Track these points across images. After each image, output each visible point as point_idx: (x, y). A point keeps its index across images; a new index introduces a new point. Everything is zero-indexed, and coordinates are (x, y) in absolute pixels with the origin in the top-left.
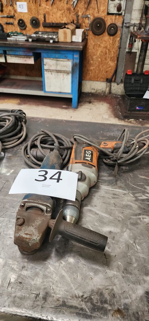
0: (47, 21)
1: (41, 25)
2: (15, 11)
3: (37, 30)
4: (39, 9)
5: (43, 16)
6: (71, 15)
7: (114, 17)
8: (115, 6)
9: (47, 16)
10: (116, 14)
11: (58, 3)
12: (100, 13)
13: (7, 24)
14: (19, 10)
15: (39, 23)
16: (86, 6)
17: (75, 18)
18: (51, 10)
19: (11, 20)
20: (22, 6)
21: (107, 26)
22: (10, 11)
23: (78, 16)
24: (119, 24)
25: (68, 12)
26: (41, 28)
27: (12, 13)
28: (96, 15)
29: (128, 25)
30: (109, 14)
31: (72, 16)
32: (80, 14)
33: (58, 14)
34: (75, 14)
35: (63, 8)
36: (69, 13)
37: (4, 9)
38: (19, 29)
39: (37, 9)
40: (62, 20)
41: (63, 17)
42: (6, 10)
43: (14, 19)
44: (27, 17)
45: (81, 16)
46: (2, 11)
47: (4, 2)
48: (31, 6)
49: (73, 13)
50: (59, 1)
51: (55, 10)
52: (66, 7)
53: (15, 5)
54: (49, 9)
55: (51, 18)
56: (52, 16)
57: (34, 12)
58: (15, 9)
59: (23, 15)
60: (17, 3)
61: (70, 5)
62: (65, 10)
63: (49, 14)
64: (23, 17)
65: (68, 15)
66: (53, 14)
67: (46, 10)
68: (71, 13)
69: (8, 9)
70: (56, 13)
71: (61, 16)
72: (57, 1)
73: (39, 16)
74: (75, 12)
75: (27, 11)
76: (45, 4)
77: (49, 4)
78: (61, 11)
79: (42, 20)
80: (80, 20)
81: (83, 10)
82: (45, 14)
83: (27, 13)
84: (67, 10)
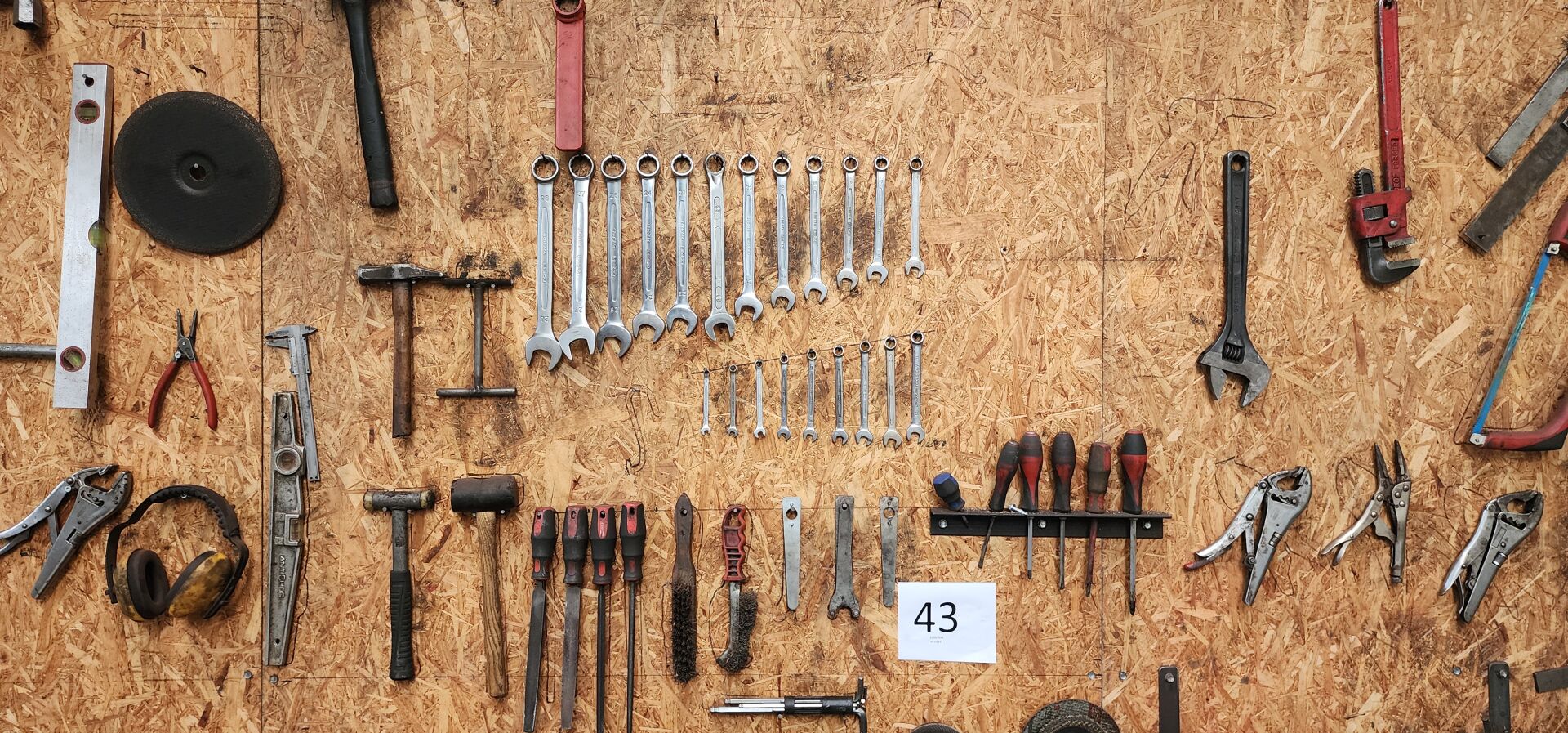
2: (875, 659)
4: (1116, 635)
5: (1154, 690)
6: (1431, 671)
9: (1188, 683)
11: (1305, 582)
14: (913, 645)
18: (1235, 639)
20: (948, 610)
22: (819, 654)
23: (1498, 678)
25: (1405, 644)
27: (843, 677)
31: (1446, 673)
32: (1521, 657)
33: (1304, 667)
34: (1469, 663)
35: (1354, 614)
36: (1418, 651)
37: (769, 637)
39: (1093, 630)
41: (1353, 687)
42: (782, 650)
43: (850, 720)
44: (987, 704)
45: (1534, 670)
46: (736, 662)
47: (774, 582)
48: (1040, 609)
49: (1455, 653)
50: (1316, 566)
51: (1271, 633)
52: (1383, 608)
53: (875, 604)
54: (1212, 625)
55: (1235, 704)
56: (1246, 680)
57: (1062, 658)
58: (876, 636)
59: (946, 688)
60: (901, 587)
61: (1418, 590)
62: (1375, 634)
63: (1214, 671)
64: (950, 703)
65: (1399, 667)
66: (1253, 664)
67: (1185, 638)
68: (1434, 651)
69: (801, 638)
70: (1288, 656)
71: (1339, 680)
72: (1300, 563)
73: (1109, 690)
74: (1473, 645)
75: (990, 655)
76: (1176, 590)
77: (1215, 594)
78: (1338, 641)
79: (1143, 724)
80: (1521, 708)
81: (1553, 627)
82: (1174, 671)
83: (991, 670)
84: (1398, 633)
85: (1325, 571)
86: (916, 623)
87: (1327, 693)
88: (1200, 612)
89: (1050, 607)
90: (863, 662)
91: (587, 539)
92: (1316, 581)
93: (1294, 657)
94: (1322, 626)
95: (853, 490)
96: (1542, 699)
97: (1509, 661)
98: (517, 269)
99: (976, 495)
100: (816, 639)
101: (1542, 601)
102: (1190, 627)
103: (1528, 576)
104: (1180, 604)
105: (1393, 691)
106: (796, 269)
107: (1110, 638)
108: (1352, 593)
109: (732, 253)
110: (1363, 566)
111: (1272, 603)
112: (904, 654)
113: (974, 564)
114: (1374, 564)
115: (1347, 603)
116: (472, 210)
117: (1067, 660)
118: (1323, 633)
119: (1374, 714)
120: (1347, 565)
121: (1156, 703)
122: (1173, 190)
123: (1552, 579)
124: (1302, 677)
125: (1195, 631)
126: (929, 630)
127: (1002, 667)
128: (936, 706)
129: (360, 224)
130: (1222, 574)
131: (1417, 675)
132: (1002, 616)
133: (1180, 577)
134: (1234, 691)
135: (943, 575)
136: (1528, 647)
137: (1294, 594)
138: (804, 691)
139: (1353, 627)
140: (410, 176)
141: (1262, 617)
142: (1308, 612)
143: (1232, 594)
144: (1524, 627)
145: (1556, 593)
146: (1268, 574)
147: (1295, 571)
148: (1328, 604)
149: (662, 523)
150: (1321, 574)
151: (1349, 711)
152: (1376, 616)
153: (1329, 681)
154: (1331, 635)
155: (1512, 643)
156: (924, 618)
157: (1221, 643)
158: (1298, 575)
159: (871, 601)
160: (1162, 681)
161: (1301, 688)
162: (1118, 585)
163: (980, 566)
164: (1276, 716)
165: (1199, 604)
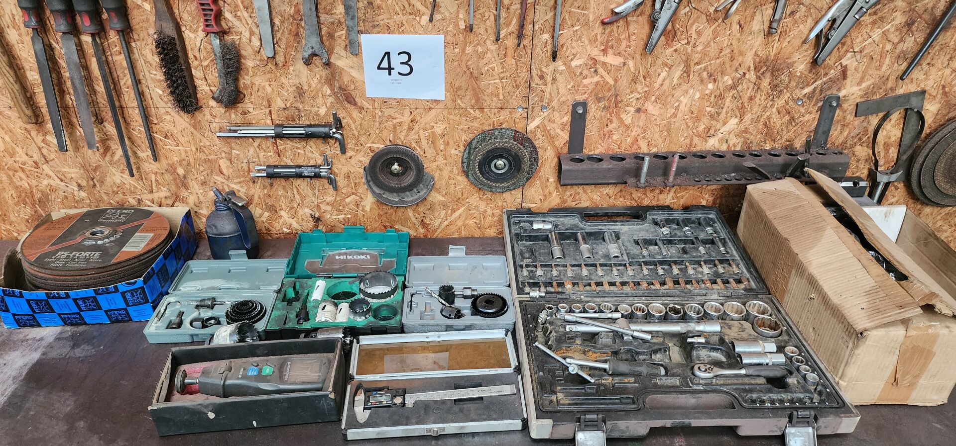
2: (347, 97)
4: (541, 77)
5: (567, 119)
9: (594, 112)
11: (699, 33)
13: (279, 176)
14: (377, 85)
23: (830, 107)
25: (766, 82)
33: (684, 100)
35: (732, 59)
37: (254, 81)
39: (524, 74)
41: (718, 114)
42: (269, 89)
43: (332, 142)
44: (439, 129)
45: (858, 100)
47: (252, 33)
48: (481, 57)
49: (803, 88)
50: (711, 19)
51: (664, 74)
52: (756, 54)
53: (343, 53)
54: (618, 69)
55: (627, 127)
56: (638, 110)
57: (497, 95)
58: (346, 79)
59: (406, 118)
60: (363, 38)
61: (788, 39)
62: (744, 74)
63: (615, 104)
64: (410, 129)
65: (757, 99)
66: (646, 98)
67: (596, 79)
68: (787, 87)
69: (283, 80)
70: (674, 92)
71: (708, 109)
72: (698, 17)
73: (533, 119)
74: (819, 82)
75: (440, 93)
76: (593, 41)
77: (624, 43)
78: (715, 80)
79: (557, 143)
80: (839, 128)
81: (884, 68)
82: (584, 105)
83: (441, 106)
84: (763, 74)
85: (717, 24)
86: (379, 68)
87: (698, 119)
88: (611, 59)
89: (489, 55)
90: (337, 98)
92: (708, 32)
93: (678, 93)
94: (705, 69)
96: (857, 122)
97: (842, 94)
100: (297, 81)
101: (883, 47)
102: (601, 70)
103: (879, 27)
104: (595, 52)
105: (748, 117)
107: (536, 79)
108: (735, 43)
110: (748, 19)
111: (670, 51)
112: (370, 93)
113: (425, 19)
114: (758, 17)
115: (729, 50)
117: (501, 97)
118: (705, 74)
119: (729, 134)
120: (736, 19)
121: (568, 128)
123: (897, 30)
124: (682, 108)
125: (604, 73)
126: (390, 74)
127: (449, 103)
128: (399, 131)
130: (633, 28)
131: (768, 105)
132: (449, 61)
133: (598, 29)
134: (628, 119)
135: (400, 28)
136: (859, 84)
137: (688, 43)
138: (292, 120)
139: (728, 69)
141: (659, 62)
142: (696, 57)
143: (637, 43)
144: (862, 68)
145: (896, 40)
146: (670, 27)
147: (692, 24)
148: (713, 50)
150: (713, 27)
151: (712, 132)
152: (749, 60)
153: (701, 110)
154: (711, 76)
155: (848, 81)
156: (385, 64)
157: (624, 82)
158: (694, 28)
159: (339, 50)
160: (574, 112)
161: (680, 115)
162: (546, 36)
163: (431, 20)
164: (657, 136)
165: (610, 51)
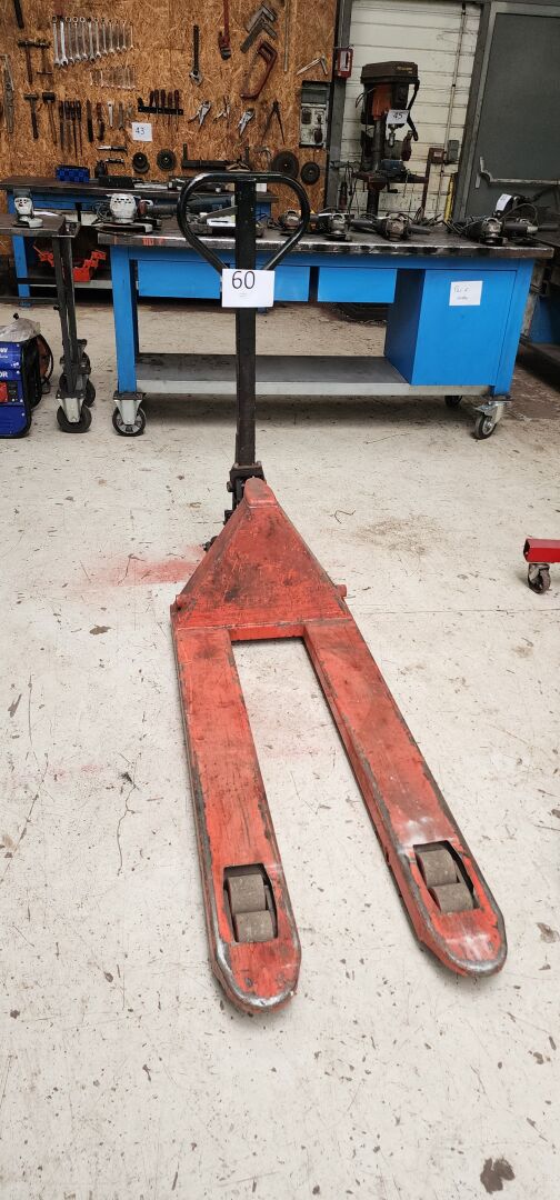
0: (190, 158)
1: (179, 165)
2: (128, 139)
3: (170, 174)
5: (182, 149)
6: (234, 148)
7: (311, 152)
8: (311, 133)
9: (189, 148)
10: (312, 146)
11: (211, 126)
12: (287, 143)
13: (110, 162)
14: (136, 137)
15: (175, 160)
16: (262, 132)
17: (243, 153)
18: (197, 138)
19: (118, 156)
20: (142, 130)
21: (301, 168)
22: (117, 138)
23: (247, 149)
24: (321, 163)
25: (230, 142)
26: (178, 171)
27: (122, 143)
28: (280, 148)
29: (336, 165)
30: (301, 146)
31: (238, 149)
32: (251, 145)
33: (211, 145)
34: (242, 146)
36: (232, 143)
37: (107, 134)
38: (133, 172)
39: (171, 136)
40: (218, 156)
41: (220, 150)
42: (110, 136)
43: (124, 152)
44: (151, 150)
46: (101, 138)
47: (107, 121)
48: (160, 130)
50: (212, 123)
51: (204, 137)
52: (226, 133)
54: (193, 135)
55: (198, 153)
56: (200, 148)
58: (128, 134)
59: (142, 146)
60: (133, 124)
62: (224, 139)
63: (194, 145)
64: (143, 149)
65: (229, 146)
66: (201, 144)
67: (188, 138)
69: (114, 133)
70: (208, 143)
71: (217, 148)
73: (174, 148)
75: (151, 139)
76: (186, 127)
77: (194, 128)
78: (217, 140)
79: (181, 156)
82: (186, 145)
83: (151, 143)
84: (229, 139)
85: (214, 124)
86: (136, 132)
87: (215, 151)
88: (191, 132)
89: (162, 130)
90: (126, 140)
91: (70, 108)
92: (213, 126)
94: (214, 137)
95: (122, 101)
98: (50, 43)
99: (146, 103)
100: (116, 134)
102: (189, 135)
104: (187, 130)
105: (227, 151)
106: (108, 47)
107: (174, 137)
108: (220, 129)
109: (94, 42)
110: (222, 124)
111: (204, 131)
114: (224, 123)
115: (219, 132)
116: (39, 29)
117: (166, 141)
120: (218, 123)
121: (183, 151)
122: (183, 34)
124: (211, 147)
126: (139, 134)
127: (153, 142)
128: (141, 149)
129: (16, 30)
130: (194, 124)
131: (232, 149)
132: (153, 131)
133: (187, 124)
134: (198, 150)
135: (141, 121)
137: (208, 129)
139: (220, 137)
140: (26, 19)
142: (211, 133)
143: (197, 128)
149: (84, 105)
153: (215, 148)
156: (138, 131)
157: (195, 139)
158: (209, 125)
159: (127, 126)
160: (184, 147)
161: (211, 150)
162: (175, 125)
163: (148, 120)
165: (190, 130)
